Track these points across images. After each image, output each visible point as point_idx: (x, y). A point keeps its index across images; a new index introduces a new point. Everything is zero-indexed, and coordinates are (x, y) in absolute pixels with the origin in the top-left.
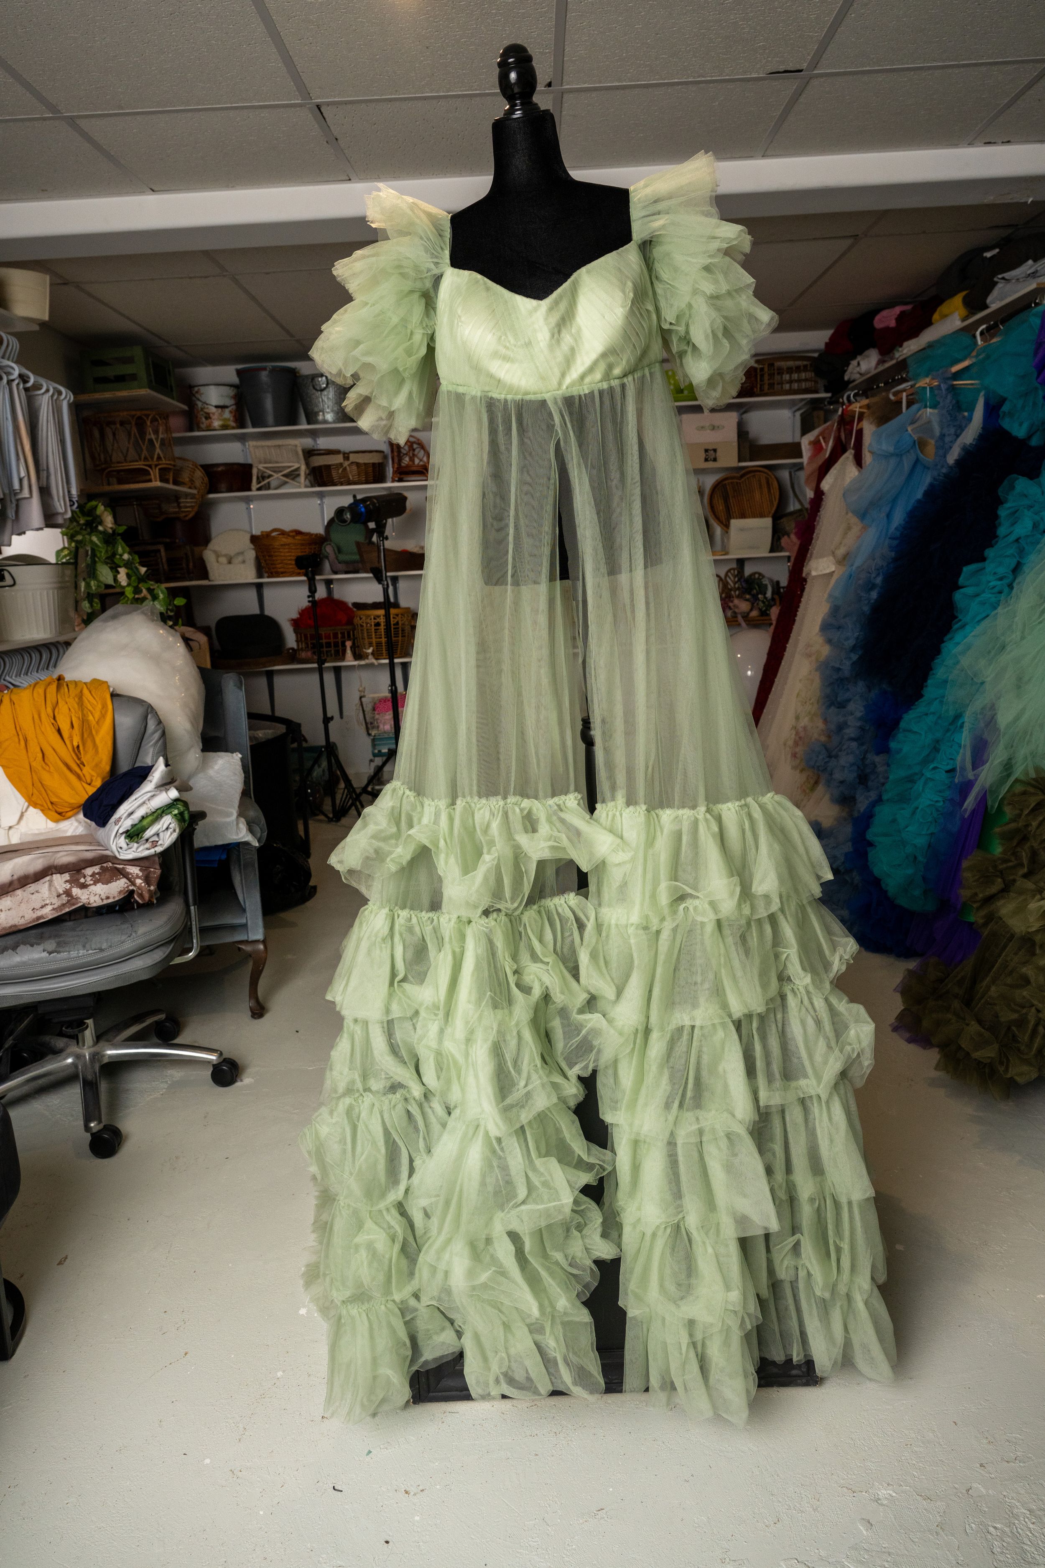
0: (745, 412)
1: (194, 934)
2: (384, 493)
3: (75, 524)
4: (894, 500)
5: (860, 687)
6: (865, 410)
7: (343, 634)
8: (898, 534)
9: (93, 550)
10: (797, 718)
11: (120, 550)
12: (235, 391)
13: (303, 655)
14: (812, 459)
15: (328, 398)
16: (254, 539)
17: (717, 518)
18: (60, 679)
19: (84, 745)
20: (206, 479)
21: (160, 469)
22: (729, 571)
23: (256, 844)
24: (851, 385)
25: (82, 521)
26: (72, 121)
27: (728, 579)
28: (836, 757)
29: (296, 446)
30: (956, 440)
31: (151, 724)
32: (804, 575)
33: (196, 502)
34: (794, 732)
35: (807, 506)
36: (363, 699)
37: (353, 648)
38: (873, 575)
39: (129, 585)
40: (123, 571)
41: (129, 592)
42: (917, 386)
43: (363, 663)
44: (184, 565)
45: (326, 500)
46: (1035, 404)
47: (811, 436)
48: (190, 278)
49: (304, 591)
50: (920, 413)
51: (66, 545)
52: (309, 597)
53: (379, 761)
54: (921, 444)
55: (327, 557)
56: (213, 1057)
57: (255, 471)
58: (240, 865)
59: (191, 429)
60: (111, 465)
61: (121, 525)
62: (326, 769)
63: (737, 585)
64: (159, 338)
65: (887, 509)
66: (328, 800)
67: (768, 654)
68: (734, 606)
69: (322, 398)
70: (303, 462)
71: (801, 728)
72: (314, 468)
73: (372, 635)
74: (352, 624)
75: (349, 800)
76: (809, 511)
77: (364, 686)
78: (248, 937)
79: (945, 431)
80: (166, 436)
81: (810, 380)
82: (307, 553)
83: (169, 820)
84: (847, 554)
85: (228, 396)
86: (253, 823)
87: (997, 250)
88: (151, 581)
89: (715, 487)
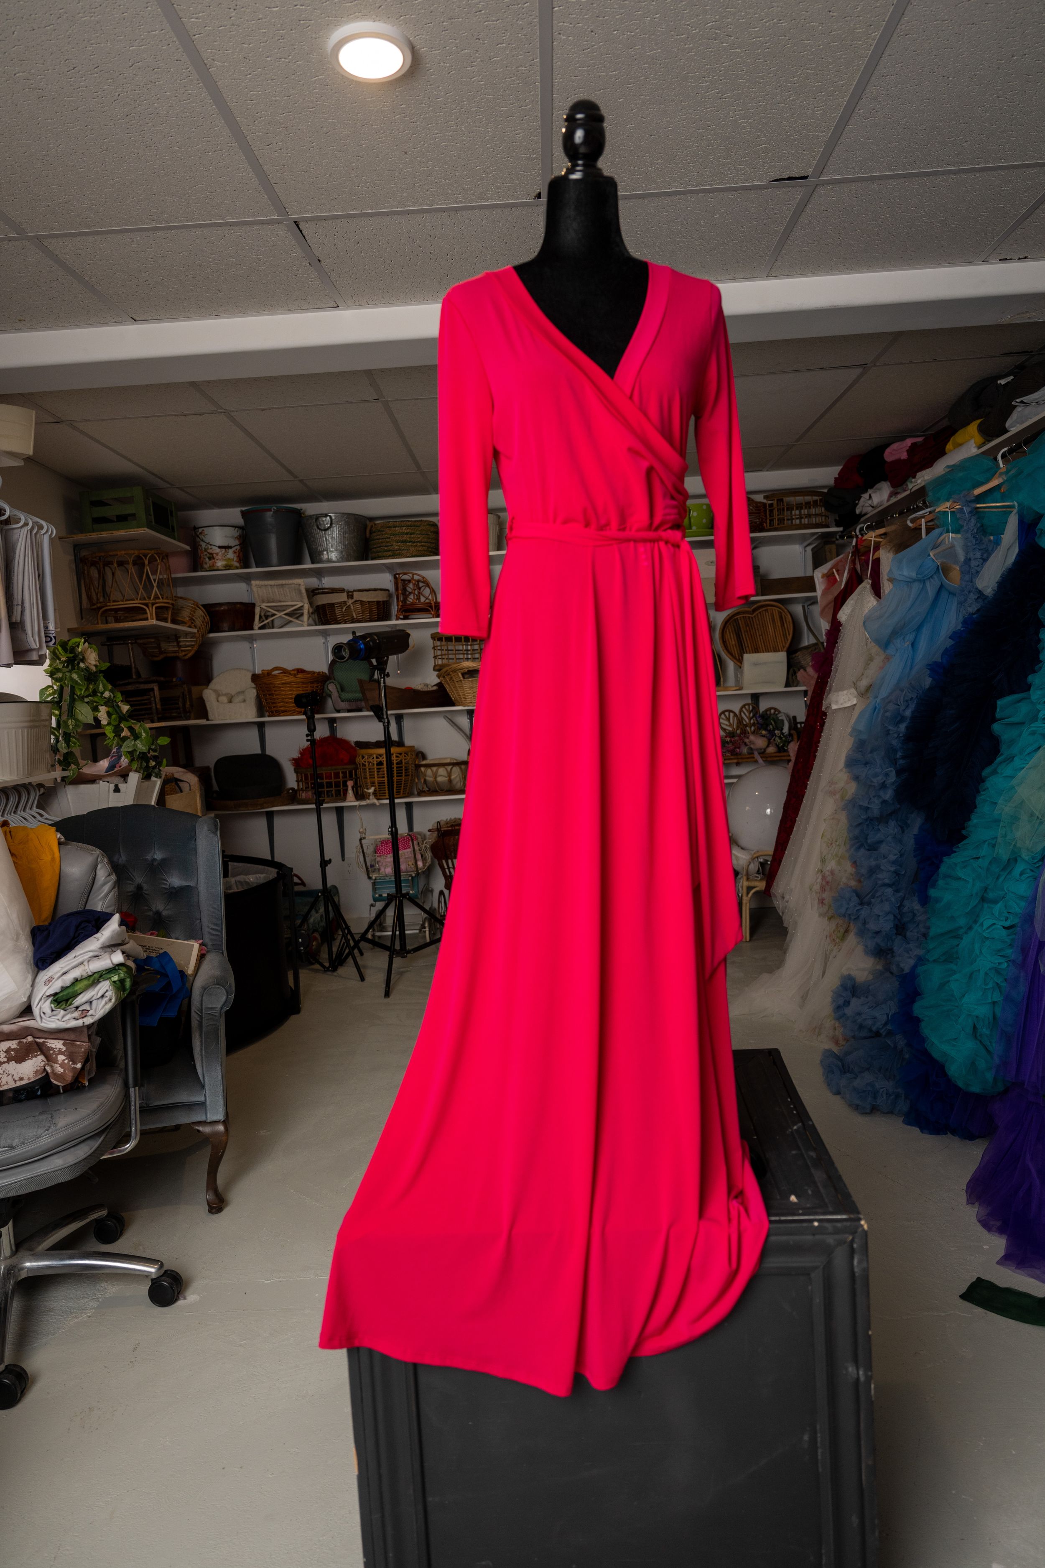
0: (755, 547)
1: (133, 1122)
2: (389, 629)
3: (58, 661)
4: (918, 629)
5: (892, 828)
6: (880, 540)
7: (345, 773)
9: (73, 688)
10: (823, 861)
11: (101, 688)
12: (240, 531)
13: (303, 795)
14: (825, 593)
15: (332, 538)
16: (255, 678)
17: (731, 654)
20: (207, 618)
21: (156, 608)
22: (744, 706)
24: (862, 519)
25: (63, 659)
26: (39, 242)
27: (743, 715)
28: (869, 904)
29: (299, 585)
30: (985, 564)
31: (101, 876)
32: (823, 709)
33: (196, 641)
34: (820, 877)
35: (823, 638)
36: (363, 841)
37: (355, 788)
38: (902, 708)
39: (109, 724)
40: (103, 710)
41: (109, 731)
42: (937, 511)
43: (364, 803)
44: (181, 704)
45: (328, 639)
47: (825, 569)
48: (185, 415)
49: (304, 730)
50: (941, 538)
51: (50, 684)
52: (307, 735)
53: (380, 905)
54: (945, 570)
55: (330, 696)
56: (151, 1270)
57: (257, 610)
58: (201, 1033)
59: (195, 570)
60: (108, 604)
61: (104, 662)
62: (324, 915)
63: (752, 721)
64: (162, 479)
65: (910, 637)
66: (325, 948)
67: (788, 792)
68: (750, 742)
69: (326, 539)
70: (306, 601)
71: (828, 871)
72: (318, 607)
73: (374, 775)
74: (355, 763)
75: (346, 949)
76: (825, 644)
77: (364, 828)
78: (206, 1118)
79: (971, 555)
80: (165, 576)
81: (821, 515)
82: (309, 691)
83: (105, 986)
84: (871, 685)
85: (232, 537)
86: (218, 984)
87: (1012, 377)
88: (134, 720)
89: (726, 623)
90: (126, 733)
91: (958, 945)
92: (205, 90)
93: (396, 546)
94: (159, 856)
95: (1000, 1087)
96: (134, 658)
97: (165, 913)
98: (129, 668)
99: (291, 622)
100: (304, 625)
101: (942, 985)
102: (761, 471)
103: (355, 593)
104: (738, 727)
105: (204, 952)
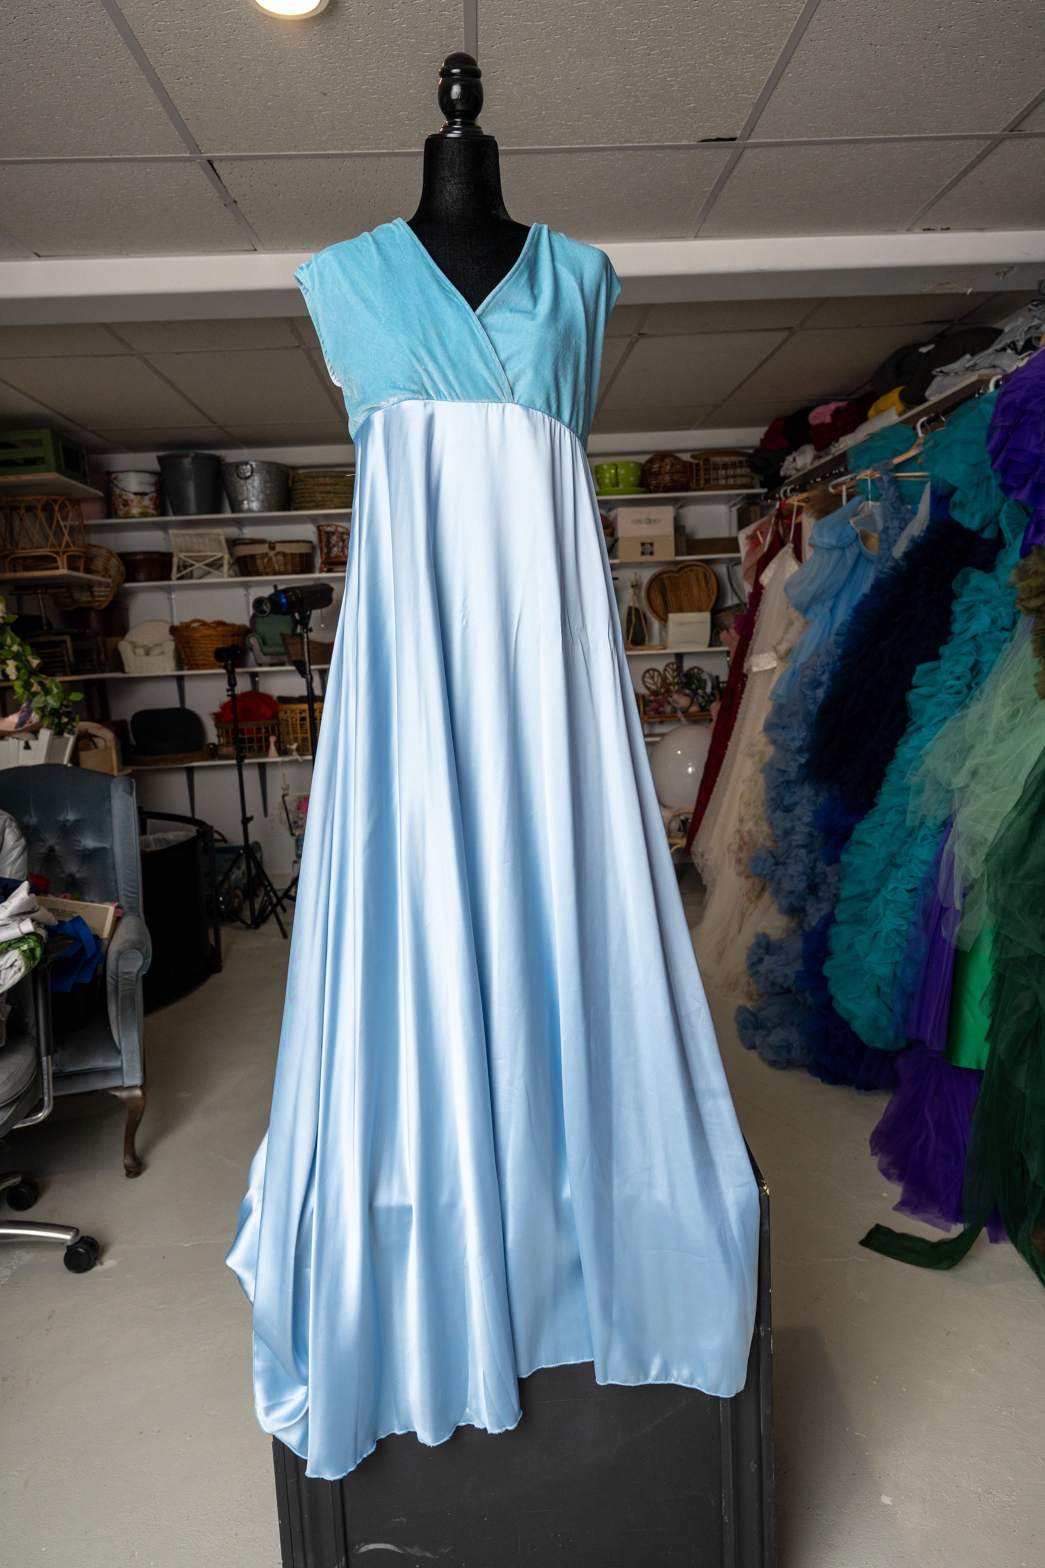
0: (681, 507)
1: (46, 1091)
2: (311, 583)
4: (837, 596)
5: (807, 791)
6: (803, 504)
7: (267, 729)
8: (845, 630)
10: (741, 821)
11: (9, 641)
12: (156, 478)
13: (224, 751)
14: (749, 553)
15: (253, 487)
16: (173, 630)
17: (655, 612)
20: (122, 568)
21: (68, 557)
22: (668, 665)
24: (787, 481)
27: (667, 674)
28: (784, 864)
29: (219, 535)
30: (900, 533)
32: (745, 671)
33: (110, 591)
34: (738, 837)
35: (746, 600)
36: (286, 798)
37: (278, 744)
38: (819, 673)
39: (18, 679)
40: (11, 664)
41: (18, 687)
42: (858, 478)
43: (286, 759)
44: (95, 657)
45: (252, 591)
46: (988, 494)
47: (749, 530)
48: (95, 356)
49: (224, 684)
50: (862, 505)
52: (228, 690)
54: (864, 537)
55: (251, 649)
56: (67, 1237)
57: (175, 560)
58: (117, 998)
59: (109, 516)
60: (17, 552)
61: (13, 614)
62: (246, 872)
63: (676, 680)
64: (74, 422)
65: (830, 603)
66: (247, 905)
67: (709, 752)
68: (674, 701)
69: (246, 487)
70: (226, 551)
71: (746, 831)
72: (238, 557)
73: (297, 730)
74: (277, 718)
75: (267, 907)
76: (748, 606)
77: (287, 783)
78: (123, 1082)
79: (889, 524)
80: (77, 523)
81: (746, 476)
82: (230, 645)
83: (14, 955)
84: (790, 650)
85: (148, 483)
86: (135, 948)
87: (932, 346)
88: (45, 674)
89: (652, 581)
90: (36, 688)
91: (867, 908)
92: (108, 17)
93: (319, 497)
94: (71, 817)
95: (902, 1044)
96: (44, 608)
97: (78, 875)
98: (38, 619)
100: (224, 576)
101: (851, 946)
102: (689, 429)
103: (277, 545)
104: (662, 686)
105: (120, 915)
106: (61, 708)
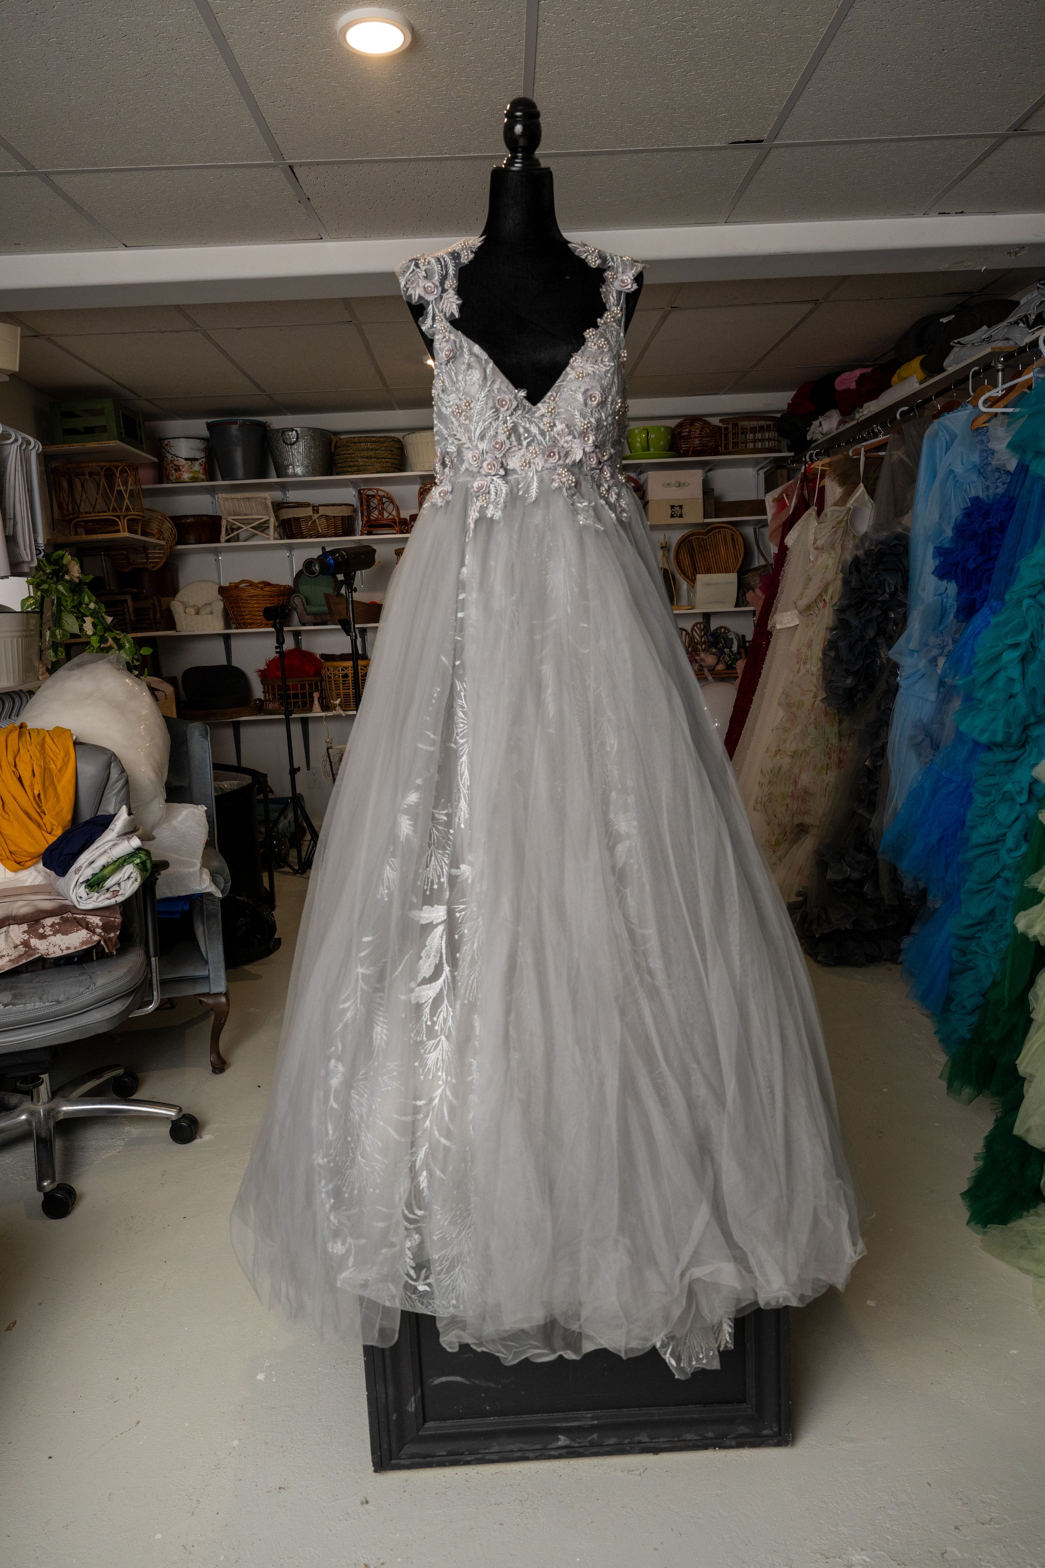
0: (710, 470)
1: (155, 986)
2: (355, 545)
3: (41, 572)
6: (827, 469)
7: (310, 685)
9: (59, 599)
11: (86, 600)
12: (205, 444)
13: (271, 706)
14: (775, 515)
15: (298, 452)
16: (222, 590)
17: (683, 573)
18: (22, 726)
19: (45, 793)
20: (175, 530)
21: (128, 520)
22: (696, 625)
23: (221, 896)
24: (813, 445)
25: (48, 571)
26: (46, 177)
27: (694, 633)
29: (266, 498)
31: (115, 773)
32: (769, 628)
33: (164, 553)
35: (772, 561)
36: (331, 750)
37: (321, 699)
39: (94, 634)
40: (89, 620)
41: (95, 641)
43: (330, 714)
44: (151, 616)
45: (296, 553)
47: (775, 493)
48: (163, 333)
49: (272, 642)
51: (32, 595)
52: (276, 648)
55: (295, 609)
56: (172, 1113)
57: (224, 523)
58: (203, 915)
59: (161, 482)
60: (79, 516)
61: (88, 574)
62: (293, 821)
63: (703, 639)
64: (132, 391)
67: (734, 707)
68: (701, 659)
69: (292, 453)
70: (272, 515)
72: (283, 520)
73: (340, 686)
74: (320, 675)
76: (773, 567)
77: (330, 737)
78: (210, 990)
80: (135, 488)
81: (774, 440)
82: (276, 604)
83: (131, 869)
84: (809, 605)
85: (198, 449)
86: (217, 873)
87: (953, 316)
88: (117, 630)
89: (681, 543)
90: (110, 642)
93: (361, 462)
96: (107, 569)
99: (256, 534)
102: (718, 394)
103: (320, 508)
106: (133, 662)
